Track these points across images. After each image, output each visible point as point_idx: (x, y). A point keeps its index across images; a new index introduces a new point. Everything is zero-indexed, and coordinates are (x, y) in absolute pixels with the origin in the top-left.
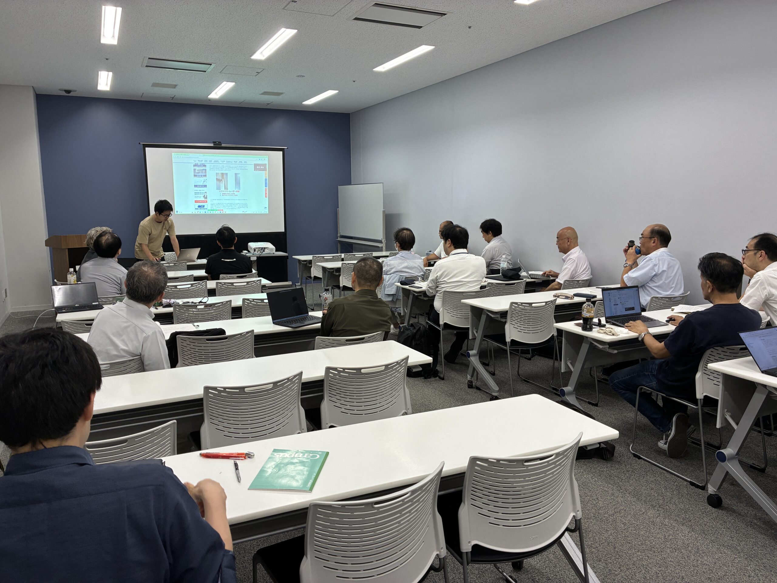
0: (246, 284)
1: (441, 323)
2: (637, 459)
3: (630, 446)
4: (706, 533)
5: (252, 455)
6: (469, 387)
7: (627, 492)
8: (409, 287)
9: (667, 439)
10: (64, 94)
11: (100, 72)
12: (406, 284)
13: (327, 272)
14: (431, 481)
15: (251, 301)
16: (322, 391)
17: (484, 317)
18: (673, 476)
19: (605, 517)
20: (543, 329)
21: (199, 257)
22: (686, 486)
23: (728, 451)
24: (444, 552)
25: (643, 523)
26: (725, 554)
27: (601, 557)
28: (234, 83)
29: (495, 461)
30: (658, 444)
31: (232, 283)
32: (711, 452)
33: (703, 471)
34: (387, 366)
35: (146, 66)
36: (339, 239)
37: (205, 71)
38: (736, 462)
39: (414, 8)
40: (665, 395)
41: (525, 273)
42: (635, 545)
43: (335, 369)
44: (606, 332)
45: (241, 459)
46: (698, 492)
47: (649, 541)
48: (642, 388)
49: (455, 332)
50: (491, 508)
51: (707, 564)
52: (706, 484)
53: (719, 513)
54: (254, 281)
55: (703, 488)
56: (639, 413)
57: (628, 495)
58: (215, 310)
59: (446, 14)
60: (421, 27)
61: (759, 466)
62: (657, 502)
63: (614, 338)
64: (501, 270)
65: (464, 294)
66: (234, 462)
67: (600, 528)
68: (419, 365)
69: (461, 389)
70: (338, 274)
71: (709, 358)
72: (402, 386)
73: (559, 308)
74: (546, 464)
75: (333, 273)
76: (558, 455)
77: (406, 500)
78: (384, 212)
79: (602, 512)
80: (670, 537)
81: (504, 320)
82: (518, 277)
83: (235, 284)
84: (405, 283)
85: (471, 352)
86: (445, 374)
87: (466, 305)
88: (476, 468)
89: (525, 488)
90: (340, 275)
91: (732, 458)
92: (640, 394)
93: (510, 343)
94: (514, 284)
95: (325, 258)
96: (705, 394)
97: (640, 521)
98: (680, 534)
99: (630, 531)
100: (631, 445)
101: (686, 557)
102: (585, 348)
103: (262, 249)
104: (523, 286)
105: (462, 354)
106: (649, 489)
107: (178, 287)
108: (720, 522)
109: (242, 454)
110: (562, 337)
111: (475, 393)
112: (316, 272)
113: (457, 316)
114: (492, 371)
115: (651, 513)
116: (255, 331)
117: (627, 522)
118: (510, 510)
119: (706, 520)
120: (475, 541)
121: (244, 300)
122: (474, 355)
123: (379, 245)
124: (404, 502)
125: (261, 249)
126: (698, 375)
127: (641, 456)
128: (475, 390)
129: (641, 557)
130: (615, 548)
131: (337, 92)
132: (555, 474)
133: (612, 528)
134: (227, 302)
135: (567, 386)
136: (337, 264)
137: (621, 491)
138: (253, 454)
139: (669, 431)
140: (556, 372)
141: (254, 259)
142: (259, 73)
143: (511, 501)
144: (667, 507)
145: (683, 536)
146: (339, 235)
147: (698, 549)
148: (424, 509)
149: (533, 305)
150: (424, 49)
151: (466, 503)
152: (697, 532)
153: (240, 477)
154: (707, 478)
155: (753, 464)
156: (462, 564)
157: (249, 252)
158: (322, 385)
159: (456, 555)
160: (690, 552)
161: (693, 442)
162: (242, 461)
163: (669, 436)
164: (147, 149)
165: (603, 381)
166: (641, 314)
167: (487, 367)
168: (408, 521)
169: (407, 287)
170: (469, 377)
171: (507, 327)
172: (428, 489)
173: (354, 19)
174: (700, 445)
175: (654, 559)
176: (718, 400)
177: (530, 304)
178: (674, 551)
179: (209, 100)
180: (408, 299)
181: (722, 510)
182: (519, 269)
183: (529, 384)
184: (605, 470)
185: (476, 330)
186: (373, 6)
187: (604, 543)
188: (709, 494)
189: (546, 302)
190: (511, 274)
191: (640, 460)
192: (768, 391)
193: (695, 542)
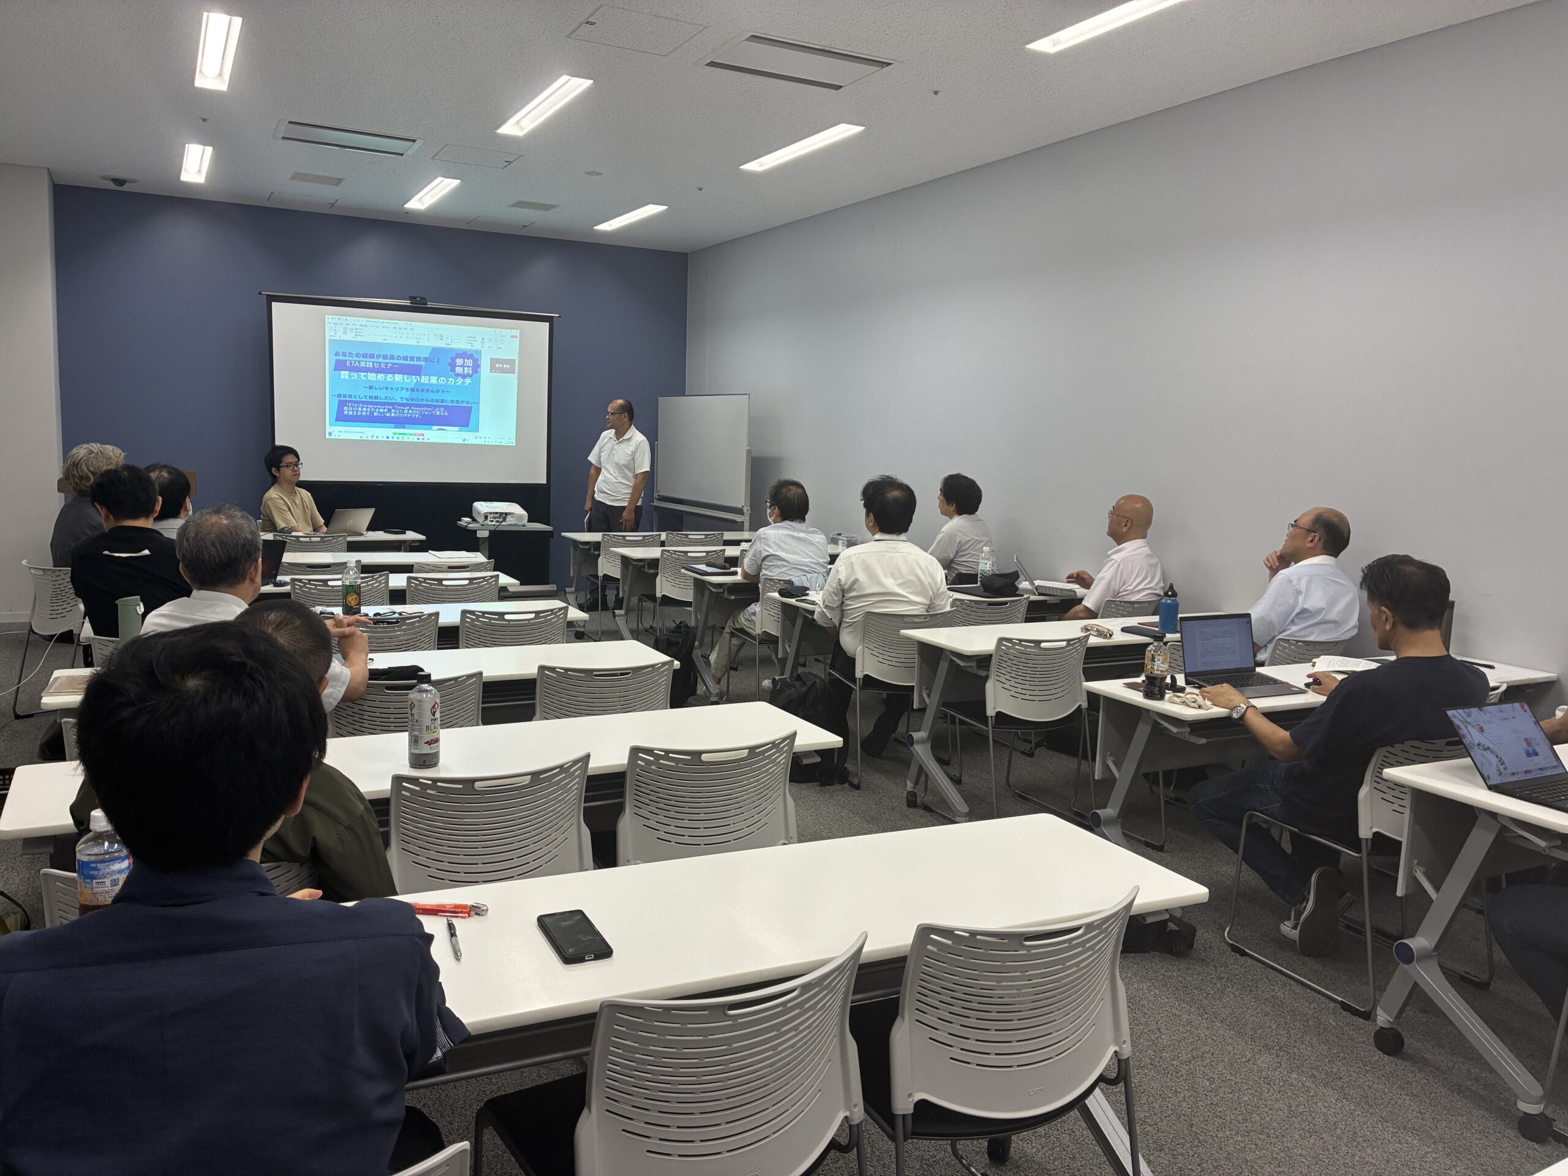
0: (467, 582)
1: (859, 674)
2: (1238, 956)
3: (1225, 930)
4: (1370, 1103)
5: (483, 910)
6: (909, 806)
7: (1216, 1018)
8: (796, 601)
9: (1297, 918)
10: (112, 186)
11: (187, 145)
12: (792, 596)
13: (631, 567)
14: (840, 968)
15: (478, 616)
16: (622, 795)
17: (943, 667)
18: (1308, 990)
19: (1173, 1065)
20: (1060, 694)
21: (372, 527)
22: (1333, 1010)
23: (1419, 943)
24: (858, 1114)
25: (1248, 1080)
26: (1406, 1145)
27: (1164, 1143)
28: (459, 181)
29: (967, 935)
30: (1281, 927)
31: (440, 580)
32: (1384, 947)
33: (1367, 984)
34: (752, 749)
35: (283, 138)
36: (656, 503)
37: (402, 154)
38: (1434, 964)
39: (827, 49)
40: (1297, 830)
41: (1027, 583)
42: (1231, 1122)
43: (649, 751)
44: (1186, 700)
45: (462, 917)
46: (1357, 1023)
47: (1258, 1114)
48: (1252, 816)
49: (884, 695)
50: (956, 1029)
51: (1371, 1163)
52: (1374, 1007)
53: (1397, 1065)
54: (484, 578)
55: (1368, 1016)
56: (1245, 866)
57: (1219, 1025)
58: (403, 630)
59: (891, 64)
60: (841, 87)
61: (1477, 978)
62: (1276, 1040)
63: (1202, 714)
64: (979, 576)
65: (906, 619)
66: (448, 921)
67: (1162, 1087)
68: (816, 751)
69: (893, 809)
70: (652, 571)
71: (1385, 759)
72: (781, 792)
73: (1093, 653)
74: (1067, 945)
75: (643, 569)
76: (1090, 927)
77: (789, 1005)
78: (749, 452)
79: (1168, 1056)
80: (1301, 1109)
81: (983, 673)
82: (1013, 591)
83: (445, 583)
84: (789, 592)
85: (916, 735)
86: (862, 779)
87: (910, 640)
88: (929, 947)
89: (1024, 991)
90: (657, 574)
91: (1425, 956)
92: (1248, 826)
93: (993, 719)
94: (1005, 603)
95: (627, 538)
96: (1375, 830)
97: (1241, 1075)
98: (1320, 1104)
99: (1221, 1094)
100: (1228, 928)
101: (1330, 1147)
102: (1143, 732)
103: (500, 516)
104: (1023, 609)
105: (897, 741)
106: (1260, 1015)
107: (330, 583)
108: (1399, 1083)
109: (464, 907)
110: (1099, 712)
111: (922, 816)
112: (607, 567)
113: (890, 663)
114: (955, 776)
115: (1264, 1060)
116: (484, 675)
117: (1216, 1076)
118: (992, 1035)
119: (1371, 1079)
120: (920, 1093)
121: (464, 613)
122: (922, 742)
123: (738, 518)
124: (785, 1008)
125: (498, 515)
126: (1364, 792)
127: (1247, 950)
128: (922, 812)
129: (1242, 1145)
130: (1191, 1126)
131: (665, 207)
132: (1082, 966)
133: (1187, 1087)
134: (430, 615)
135: (1105, 808)
136: (655, 552)
137: (1206, 1016)
138: (484, 908)
139: (1302, 903)
140: (1082, 782)
141: (483, 534)
142: (510, 162)
143: (993, 1016)
144: (1296, 1050)
145: (1325, 1107)
146: (656, 495)
147: (1355, 1133)
148: (824, 1025)
149: (1043, 645)
150: (843, 131)
151: (906, 1017)
152: (1354, 1100)
153: (460, 951)
154: (1375, 997)
155: (1466, 973)
156: (893, 1138)
157: (474, 520)
158: (622, 785)
159: (881, 1121)
160: (1340, 1138)
161: (1348, 927)
162: (463, 920)
163: (1303, 913)
164: (275, 305)
165: (1173, 802)
166: (1255, 670)
167: (946, 767)
168: (792, 1048)
169: (793, 601)
170: (910, 785)
171: (989, 686)
172: (833, 984)
173: (707, 65)
174: (1362, 933)
175: (1267, 1150)
176: (1400, 843)
177: (1038, 643)
178: (1308, 1134)
179: (406, 213)
180: (794, 625)
181: (1403, 1059)
182: (1015, 576)
183: (1028, 803)
184: (1175, 974)
185: (927, 691)
186: (747, 40)
187: (1170, 1115)
188: (1379, 1028)
189: (1069, 641)
190: (998, 583)
191: (1245, 958)
192: (1500, 825)
193: (1350, 1120)
